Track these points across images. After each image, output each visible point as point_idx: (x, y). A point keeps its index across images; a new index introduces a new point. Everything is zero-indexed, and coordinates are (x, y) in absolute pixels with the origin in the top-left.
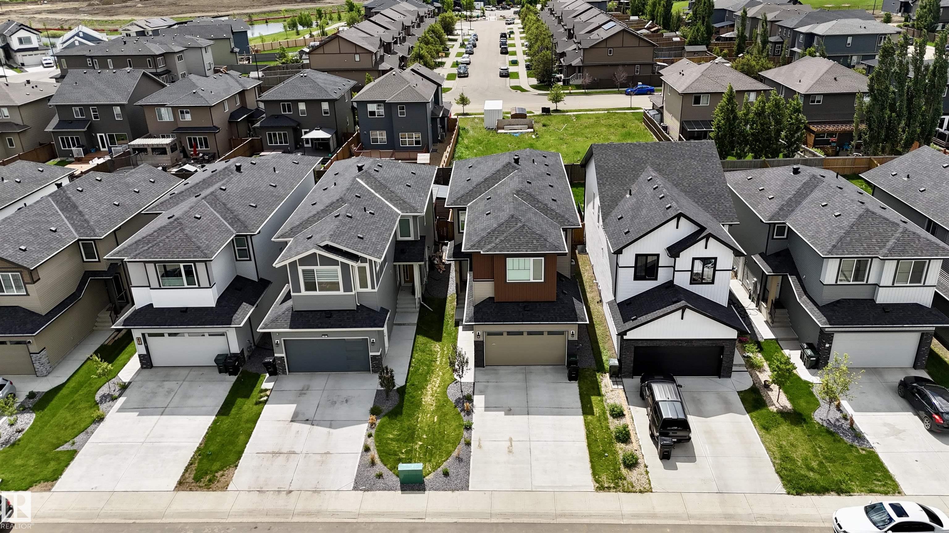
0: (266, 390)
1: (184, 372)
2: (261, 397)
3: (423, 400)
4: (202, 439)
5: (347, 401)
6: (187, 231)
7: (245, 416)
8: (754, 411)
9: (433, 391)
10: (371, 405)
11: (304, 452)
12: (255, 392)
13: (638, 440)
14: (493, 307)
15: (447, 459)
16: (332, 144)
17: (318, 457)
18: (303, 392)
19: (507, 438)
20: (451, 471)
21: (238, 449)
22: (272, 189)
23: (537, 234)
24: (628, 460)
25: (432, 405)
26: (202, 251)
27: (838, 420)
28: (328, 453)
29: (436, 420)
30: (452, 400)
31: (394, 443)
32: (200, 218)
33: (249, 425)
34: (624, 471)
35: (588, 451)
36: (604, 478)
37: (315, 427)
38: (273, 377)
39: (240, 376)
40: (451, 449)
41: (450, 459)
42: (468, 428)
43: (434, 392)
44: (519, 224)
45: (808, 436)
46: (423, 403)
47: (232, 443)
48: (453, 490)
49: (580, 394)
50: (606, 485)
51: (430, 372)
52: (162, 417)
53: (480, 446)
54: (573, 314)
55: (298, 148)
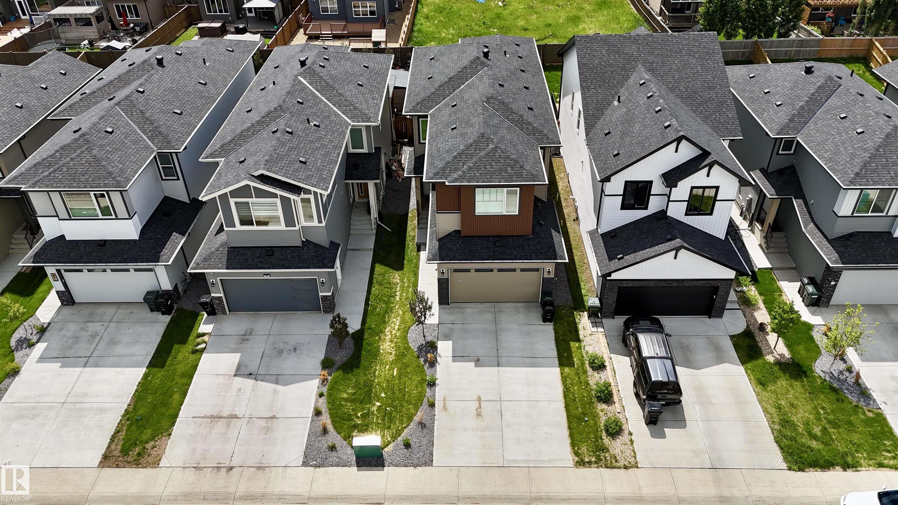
0: (203, 335)
1: (110, 311)
2: (198, 344)
3: (381, 347)
4: (130, 398)
5: (295, 349)
6: (95, 152)
7: (181, 369)
8: (749, 362)
9: (391, 335)
10: (321, 356)
11: (247, 416)
12: (191, 338)
13: (620, 400)
14: (460, 243)
15: (408, 425)
16: (278, 14)
17: (263, 423)
18: (246, 337)
19: (475, 397)
20: (413, 441)
21: (171, 412)
22: (201, 87)
23: (512, 159)
24: (611, 427)
25: (391, 354)
26: (114, 178)
27: (841, 372)
28: (274, 417)
29: (395, 374)
30: (414, 346)
31: (349, 404)
32: (113, 131)
33: (184, 381)
34: (606, 440)
35: (565, 414)
36: (584, 449)
37: (259, 382)
38: (211, 317)
39: (175, 314)
40: (413, 411)
41: (412, 424)
42: (432, 384)
43: (393, 336)
44: (491, 146)
45: (810, 393)
46: (381, 351)
47: (165, 404)
48: (415, 466)
49: (556, 340)
50: (587, 460)
51: (388, 311)
52: (86, 369)
53: (445, 408)
54: (551, 250)
55: (240, 18)
